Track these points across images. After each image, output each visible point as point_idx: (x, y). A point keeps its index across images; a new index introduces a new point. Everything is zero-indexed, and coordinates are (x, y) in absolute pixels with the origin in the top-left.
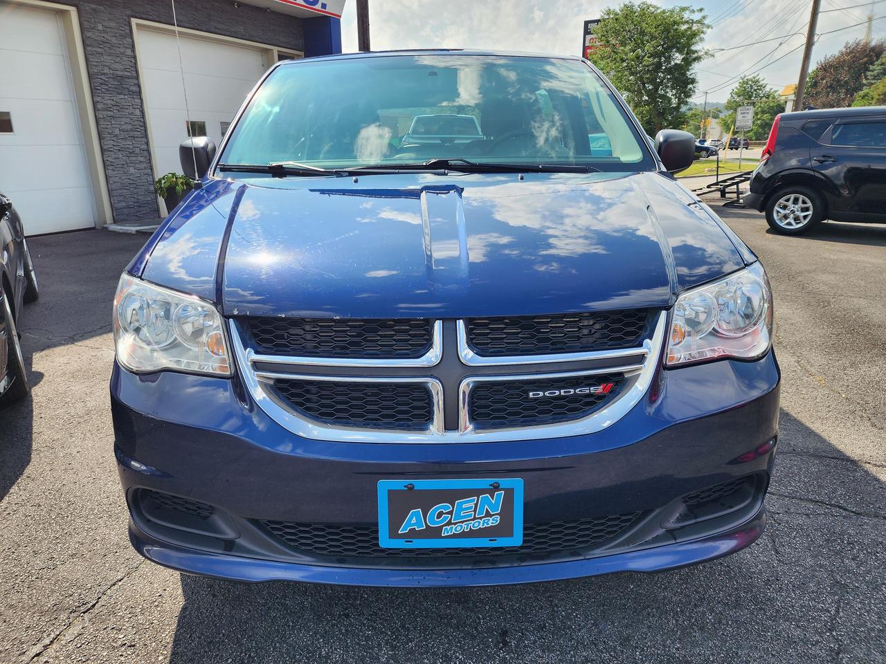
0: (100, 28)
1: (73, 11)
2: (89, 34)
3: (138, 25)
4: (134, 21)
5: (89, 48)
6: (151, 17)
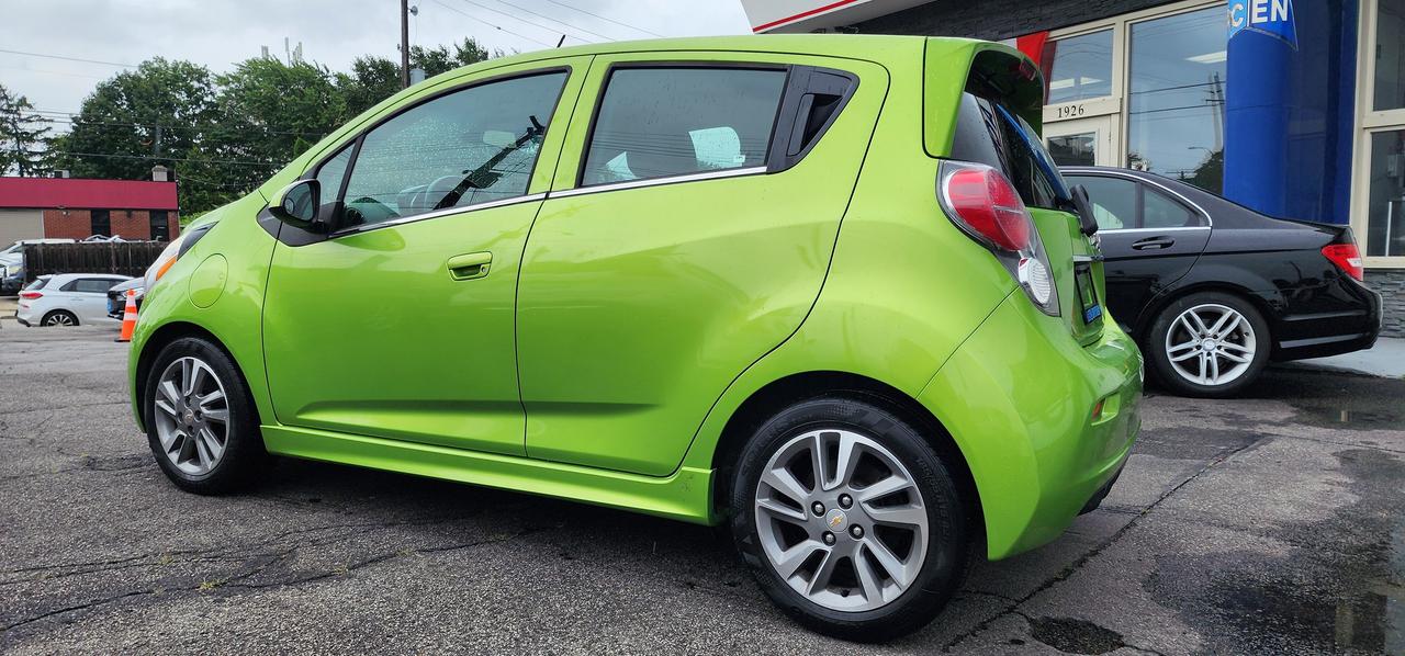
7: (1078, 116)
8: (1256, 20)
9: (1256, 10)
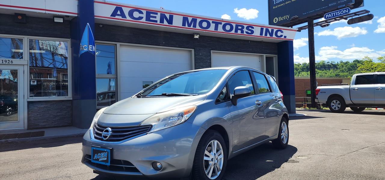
0: (201, 54)
1: (193, 50)
2: (197, 57)
3: (213, 52)
4: (212, 51)
5: (196, 61)
6: (218, 49)
7: (10, 63)
8: (90, 50)
9: (90, 48)
